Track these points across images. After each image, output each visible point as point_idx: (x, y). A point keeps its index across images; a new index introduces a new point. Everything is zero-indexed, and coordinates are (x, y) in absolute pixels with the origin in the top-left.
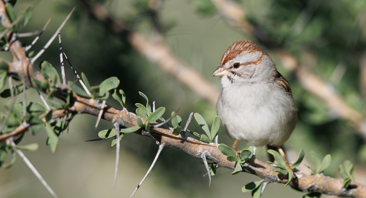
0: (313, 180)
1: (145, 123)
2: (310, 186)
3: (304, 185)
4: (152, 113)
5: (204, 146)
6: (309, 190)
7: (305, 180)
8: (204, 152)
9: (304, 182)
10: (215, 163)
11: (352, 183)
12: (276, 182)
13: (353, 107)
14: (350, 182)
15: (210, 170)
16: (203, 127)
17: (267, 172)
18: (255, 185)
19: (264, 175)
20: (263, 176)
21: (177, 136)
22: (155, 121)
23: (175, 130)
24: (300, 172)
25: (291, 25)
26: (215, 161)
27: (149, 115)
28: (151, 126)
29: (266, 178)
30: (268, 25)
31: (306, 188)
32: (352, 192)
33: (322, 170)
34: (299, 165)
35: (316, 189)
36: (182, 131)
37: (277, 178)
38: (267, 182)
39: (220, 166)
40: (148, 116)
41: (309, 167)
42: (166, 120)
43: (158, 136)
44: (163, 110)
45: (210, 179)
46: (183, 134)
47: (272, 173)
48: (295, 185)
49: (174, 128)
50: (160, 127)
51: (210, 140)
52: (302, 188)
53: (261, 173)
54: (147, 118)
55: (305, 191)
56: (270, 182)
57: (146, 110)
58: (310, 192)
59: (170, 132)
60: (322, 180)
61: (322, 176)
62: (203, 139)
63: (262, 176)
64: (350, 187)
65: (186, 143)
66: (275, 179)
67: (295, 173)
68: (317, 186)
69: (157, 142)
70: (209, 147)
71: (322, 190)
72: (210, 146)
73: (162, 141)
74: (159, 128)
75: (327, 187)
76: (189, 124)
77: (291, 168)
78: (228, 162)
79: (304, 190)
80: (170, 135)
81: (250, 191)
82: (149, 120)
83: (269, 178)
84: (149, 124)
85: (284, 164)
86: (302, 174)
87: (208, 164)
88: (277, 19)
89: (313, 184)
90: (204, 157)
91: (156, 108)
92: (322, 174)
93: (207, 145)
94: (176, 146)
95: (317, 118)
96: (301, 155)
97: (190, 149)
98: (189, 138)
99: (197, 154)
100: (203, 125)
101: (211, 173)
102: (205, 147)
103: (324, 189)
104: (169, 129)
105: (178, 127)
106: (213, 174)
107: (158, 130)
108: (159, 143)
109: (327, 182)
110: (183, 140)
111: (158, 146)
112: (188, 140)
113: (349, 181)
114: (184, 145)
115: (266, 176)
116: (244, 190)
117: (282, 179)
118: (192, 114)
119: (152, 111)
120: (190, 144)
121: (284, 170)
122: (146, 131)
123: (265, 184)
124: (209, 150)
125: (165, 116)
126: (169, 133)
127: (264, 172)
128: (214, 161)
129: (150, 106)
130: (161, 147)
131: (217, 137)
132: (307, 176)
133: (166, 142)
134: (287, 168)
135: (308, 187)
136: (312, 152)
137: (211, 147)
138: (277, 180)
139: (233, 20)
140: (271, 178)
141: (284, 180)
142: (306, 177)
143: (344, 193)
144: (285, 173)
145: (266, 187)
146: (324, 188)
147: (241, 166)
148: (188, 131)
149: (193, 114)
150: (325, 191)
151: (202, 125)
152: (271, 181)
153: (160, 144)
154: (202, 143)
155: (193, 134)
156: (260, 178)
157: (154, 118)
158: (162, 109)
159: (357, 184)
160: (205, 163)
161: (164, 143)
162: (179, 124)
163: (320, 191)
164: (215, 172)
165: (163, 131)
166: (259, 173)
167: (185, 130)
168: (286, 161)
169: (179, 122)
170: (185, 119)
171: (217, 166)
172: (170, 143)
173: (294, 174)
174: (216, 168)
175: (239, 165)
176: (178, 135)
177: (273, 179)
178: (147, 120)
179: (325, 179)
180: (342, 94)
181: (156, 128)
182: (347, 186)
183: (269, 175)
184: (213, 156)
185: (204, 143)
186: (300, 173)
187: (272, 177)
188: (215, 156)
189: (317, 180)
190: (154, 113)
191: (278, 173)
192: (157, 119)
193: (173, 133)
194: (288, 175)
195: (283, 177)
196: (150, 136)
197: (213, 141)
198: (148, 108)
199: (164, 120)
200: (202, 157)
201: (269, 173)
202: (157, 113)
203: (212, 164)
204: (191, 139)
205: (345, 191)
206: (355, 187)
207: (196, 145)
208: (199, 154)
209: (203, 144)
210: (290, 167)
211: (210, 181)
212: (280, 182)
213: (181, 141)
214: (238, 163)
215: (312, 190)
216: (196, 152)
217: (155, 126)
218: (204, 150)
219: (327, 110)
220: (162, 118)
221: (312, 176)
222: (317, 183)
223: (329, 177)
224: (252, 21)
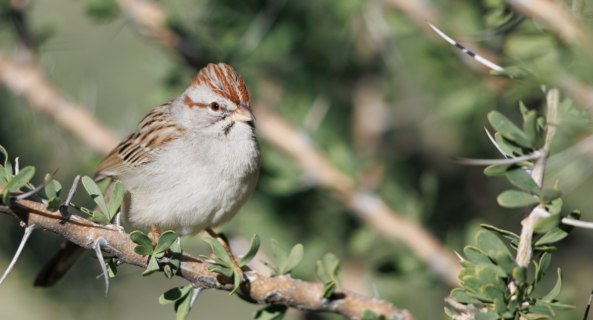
0: (275, 284)
1: (3, 192)
2: (269, 294)
3: (259, 293)
4: (13, 176)
5: (97, 229)
6: (267, 301)
7: (261, 285)
8: (98, 240)
9: (260, 288)
10: (115, 257)
11: (338, 290)
12: (213, 288)
13: (340, 168)
14: (335, 288)
15: (107, 268)
16: (96, 200)
17: (199, 272)
18: (180, 293)
19: (195, 277)
20: (193, 277)
21: (54, 214)
22: (18, 189)
23: (50, 203)
24: (253, 272)
25: (241, 34)
26: (116, 254)
27: (10, 179)
28: (12, 197)
29: (198, 282)
30: (203, 34)
31: (262, 298)
32: (336, 304)
33: (288, 269)
34: (251, 259)
35: (279, 299)
36: (62, 205)
37: (215, 282)
38: (199, 289)
39: (123, 262)
40: (8, 180)
41: (266, 264)
42: (35, 187)
43: (24, 213)
44: (31, 171)
45: (107, 283)
46: (64, 209)
47: (207, 274)
48: (245, 292)
49: (49, 201)
50: (26, 199)
51: (107, 220)
52: (256, 299)
53: (190, 273)
54: (6, 184)
55: (262, 303)
56: (205, 288)
57: (4, 171)
58: (269, 305)
59: (43, 206)
60: (288, 286)
61: (288, 280)
62: (96, 219)
63: (191, 278)
64: (333, 297)
65: (69, 224)
66: (213, 283)
67: (245, 273)
68: (280, 295)
69: (21, 222)
70: (106, 230)
71: (289, 302)
72: (108, 229)
73: (29, 221)
74: (24, 201)
75: (297, 297)
76: (74, 195)
77: (238, 266)
78: (137, 255)
79: (259, 302)
80: (43, 211)
81: (172, 303)
82: (9, 187)
83: (203, 281)
84: (9, 194)
85: (226, 259)
86: (256, 275)
87: (105, 258)
88: (218, 26)
89: (274, 291)
90: (97, 248)
91: (20, 168)
92: (289, 275)
93: (103, 228)
94: (53, 230)
95: (283, 185)
96: (254, 243)
97: (76, 234)
98: (74, 217)
99: (86, 242)
100: (97, 196)
101: (108, 273)
102: (100, 231)
103: (292, 300)
104: (42, 203)
105: (55, 199)
106: (112, 275)
107: (23, 204)
108: (24, 224)
109: (297, 289)
110: (65, 219)
111: (23, 229)
112: (71, 219)
113: (333, 287)
114: (65, 227)
115: (197, 279)
116: (162, 300)
117: (224, 284)
118: (78, 177)
119: (14, 173)
120: (75, 226)
121: (227, 269)
122: (4, 205)
123: (196, 291)
124: (105, 235)
125: (34, 181)
126: (41, 208)
127: (194, 272)
128: (113, 254)
129: (10, 164)
130: (28, 231)
131: (118, 215)
132: (264, 278)
133: (36, 223)
134: (232, 265)
135: (265, 298)
136: (273, 240)
137: (110, 231)
138: (215, 285)
139: (145, 27)
140: (206, 282)
141: (228, 286)
142: (263, 280)
143: (325, 306)
144: (228, 273)
145: (197, 296)
146: (292, 298)
147: (158, 262)
148: (72, 206)
149: (81, 178)
150: (292, 303)
151: (94, 196)
152: (206, 286)
153: (27, 225)
154: (95, 225)
155: (80, 211)
156: (188, 282)
157: (16, 184)
158: (29, 170)
159: (345, 292)
160: (99, 257)
161: (34, 225)
162: (58, 194)
163: (285, 303)
164: (115, 271)
165: (32, 205)
166: (186, 274)
167: (67, 204)
168: (230, 254)
169: (57, 191)
170: (67, 186)
171: (118, 262)
172: (43, 224)
173: (245, 276)
174: (117, 266)
175: (155, 260)
176: (55, 211)
177: (210, 284)
178: (6, 188)
179: (294, 284)
180: (323, 147)
181: (20, 199)
182: (329, 295)
183: (203, 277)
184: (112, 245)
185: (98, 225)
186: (253, 274)
187: (208, 281)
188: (115, 246)
189: (281, 285)
190: (17, 177)
191: (217, 274)
192: (22, 185)
193: (48, 208)
194: (233, 276)
195: (225, 280)
196: (10, 214)
197: (113, 221)
198: (8, 169)
199: (33, 188)
200: (94, 247)
201: (202, 273)
202: (21, 176)
203: (111, 258)
204: (76, 219)
205: (325, 304)
206: (342, 296)
207: (85, 227)
208: (90, 242)
209: (96, 227)
210: (236, 263)
211: (107, 286)
212: (220, 288)
213: (60, 221)
214: (153, 257)
215: (273, 302)
216: (85, 239)
217: (19, 197)
218: (98, 236)
219: (299, 172)
220: (30, 185)
221: (273, 278)
222: (280, 290)
223: (300, 281)
224: (176, 29)
